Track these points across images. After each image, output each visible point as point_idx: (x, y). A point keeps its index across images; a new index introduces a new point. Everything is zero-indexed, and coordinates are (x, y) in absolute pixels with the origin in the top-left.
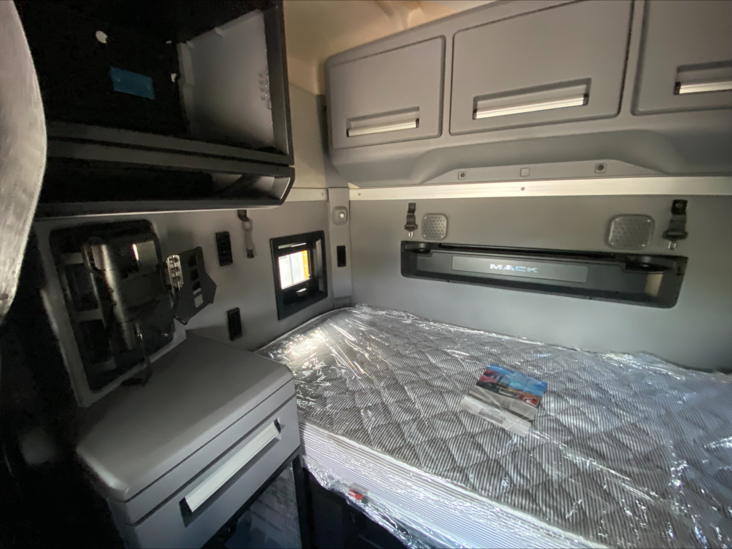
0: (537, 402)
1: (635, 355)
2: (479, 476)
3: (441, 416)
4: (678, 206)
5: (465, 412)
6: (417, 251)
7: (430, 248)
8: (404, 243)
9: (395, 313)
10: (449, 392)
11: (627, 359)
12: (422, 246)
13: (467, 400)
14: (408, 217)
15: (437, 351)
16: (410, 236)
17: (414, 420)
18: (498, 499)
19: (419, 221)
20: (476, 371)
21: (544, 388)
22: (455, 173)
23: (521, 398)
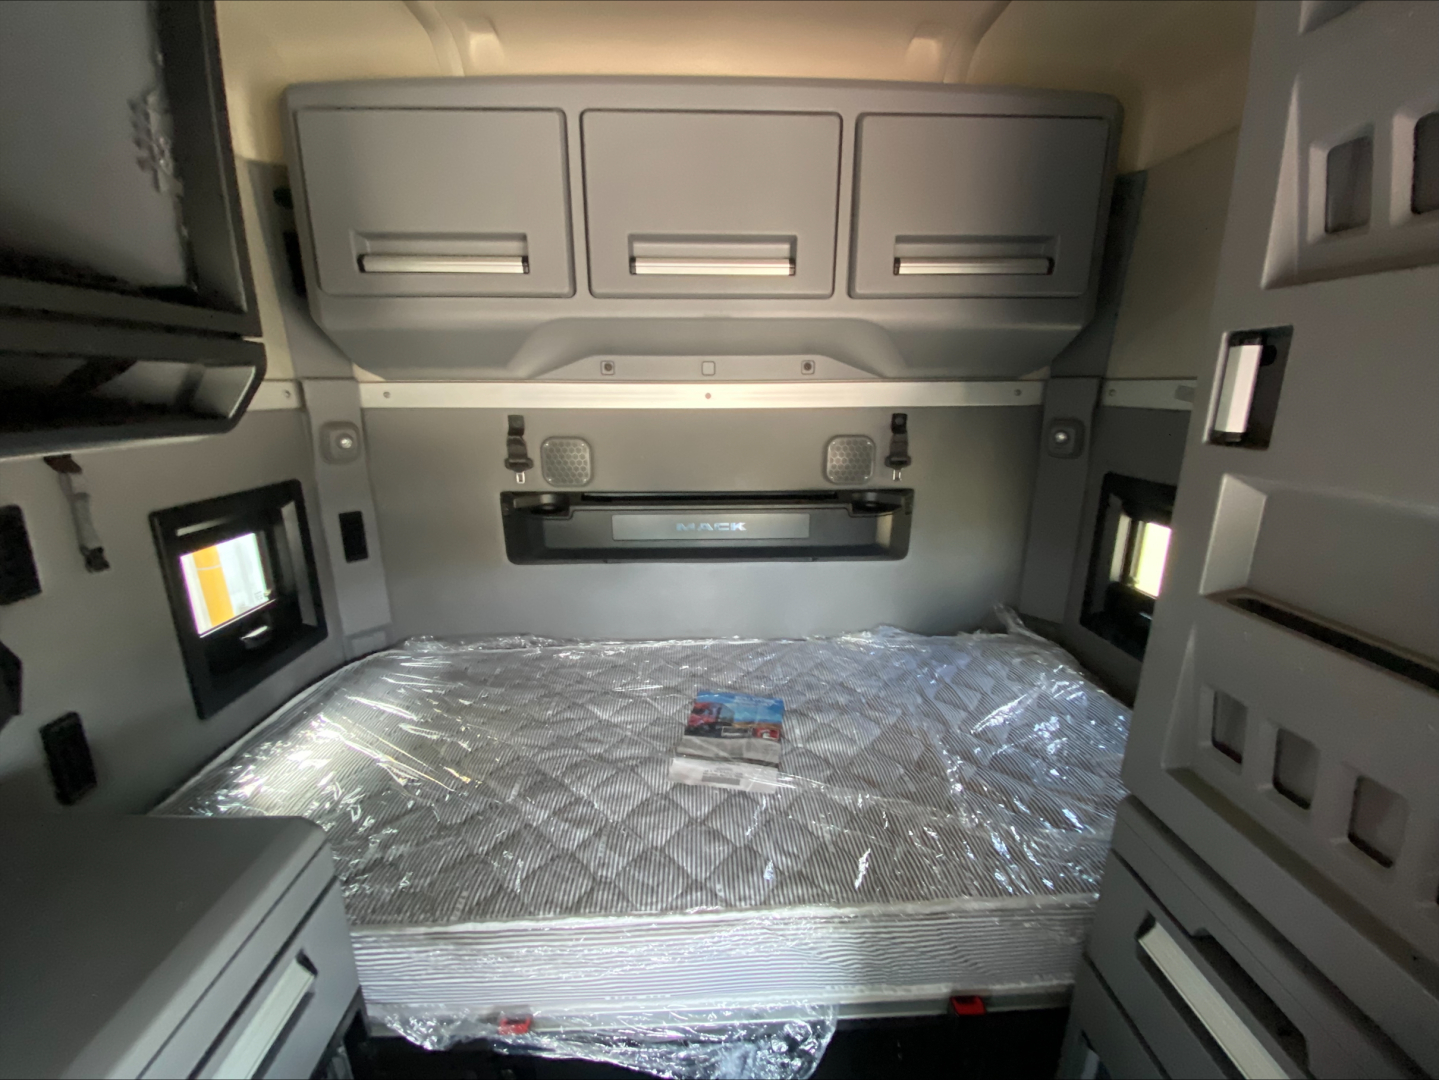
0: (776, 733)
1: (873, 631)
2: (731, 883)
3: (643, 808)
4: (899, 422)
5: (680, 787)
6: (539, 511)
7: (564, 503)
8: (507, 497)
9: (503, 641)
10: (645, 761)
11: (865, 639)
12: (546, 499)
13: (679, 765)
14: (510, 443)
15: (605, 696)
16: (521, 481)
17: (598, 834)
18: (765, 904)
19: (534, 452)
20: (679, 711)
21: (778, 708)
22: (594, 362)
23: (756, 733)
